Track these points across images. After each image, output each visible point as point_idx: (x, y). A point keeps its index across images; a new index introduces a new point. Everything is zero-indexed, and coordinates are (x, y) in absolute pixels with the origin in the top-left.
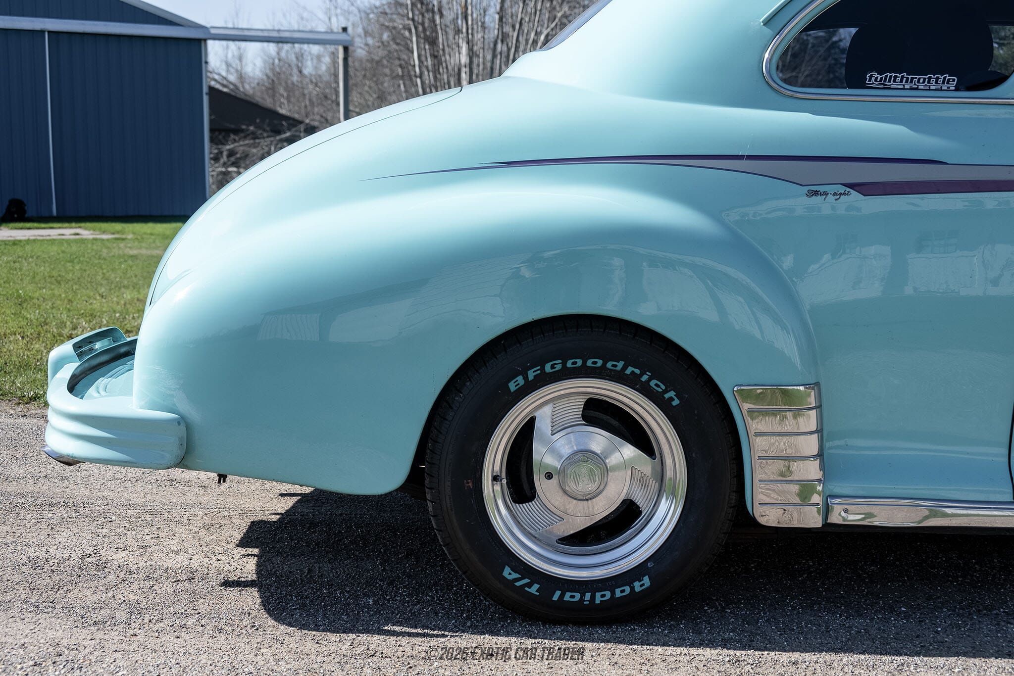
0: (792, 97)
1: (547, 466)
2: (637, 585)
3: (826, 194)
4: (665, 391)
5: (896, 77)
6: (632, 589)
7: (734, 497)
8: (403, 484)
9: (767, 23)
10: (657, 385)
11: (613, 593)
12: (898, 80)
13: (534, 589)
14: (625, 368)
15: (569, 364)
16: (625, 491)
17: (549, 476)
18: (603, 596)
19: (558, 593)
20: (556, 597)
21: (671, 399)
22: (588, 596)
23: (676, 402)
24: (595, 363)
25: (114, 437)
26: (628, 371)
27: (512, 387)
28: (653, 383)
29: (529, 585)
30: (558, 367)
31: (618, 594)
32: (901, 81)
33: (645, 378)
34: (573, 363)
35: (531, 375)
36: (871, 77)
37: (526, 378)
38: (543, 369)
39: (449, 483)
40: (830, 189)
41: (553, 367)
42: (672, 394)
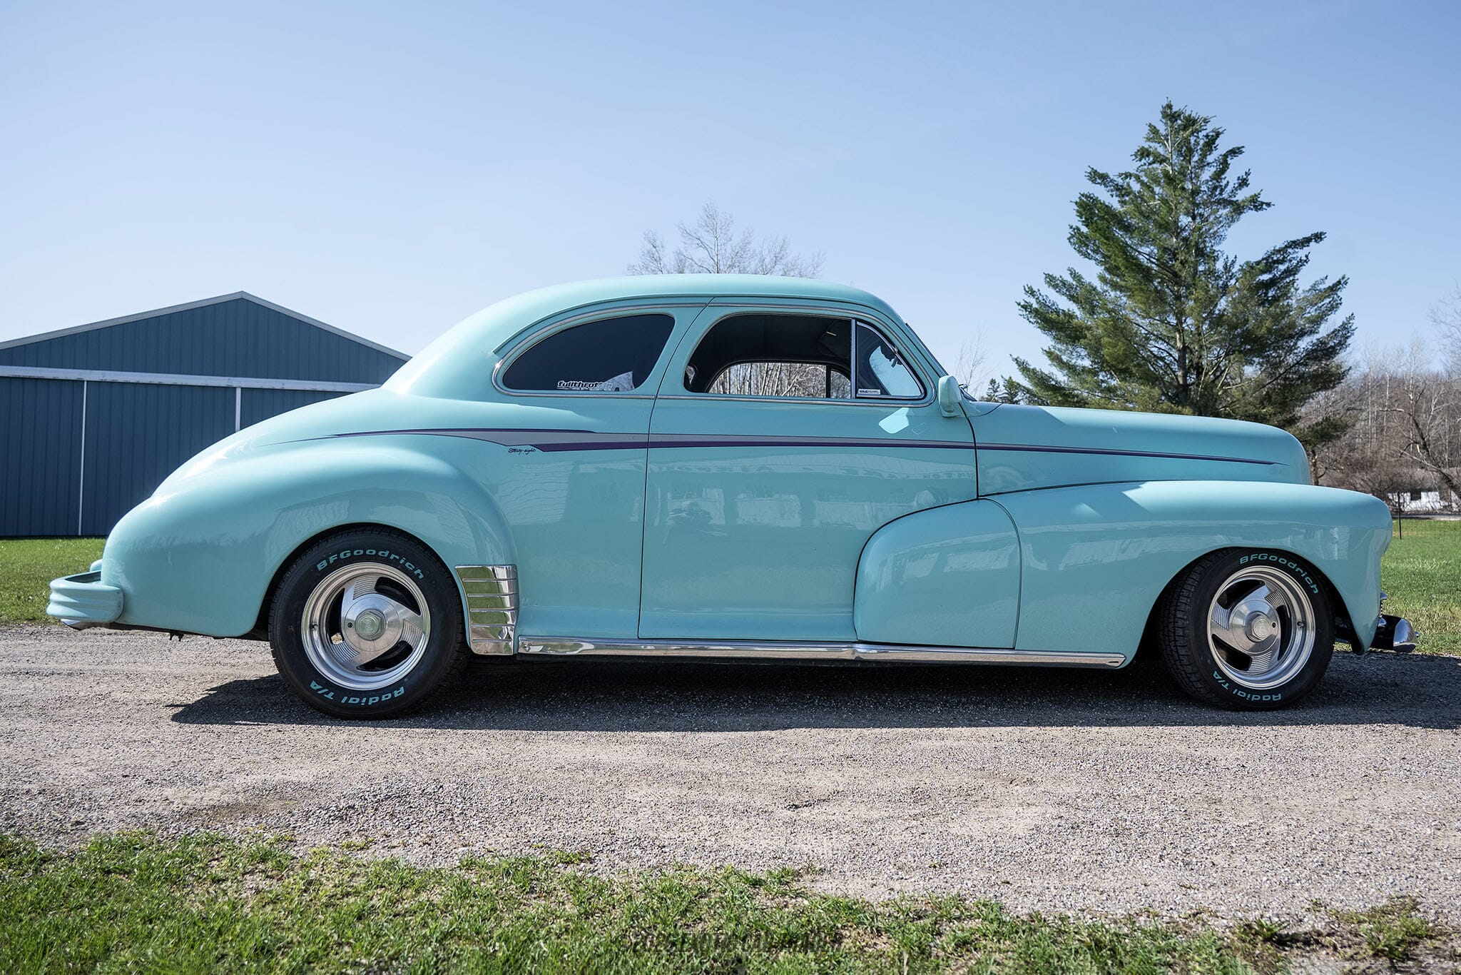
0: (508, 395)
1: (349, 620)
2: (396, 692)
3: (520, 451)
4: (415, 570)
5: (575, 384)
6: (393, 695)
7: (460, 636)
8: (253, 629)
9: (496, 352)
10: (410, 566)
11: (380, 698)
12: (577, 385)
13: (330, 696)
14: (390, 555)
15: (355, 553)
16: (399, 636)
17: (350, 625)
18: (374, 700)
19: (346, 698)
20: (343, 701)
21: (419, 574)
22: (364, 700)
23: (421, 576)
24: (371, 552)
25: (75, 601)
26: (392, 558)
27: (320, 567)
28: (407, 564)
29: (327, 693)
30: (349, 555)
31: (384, 698)
32: (579, 386)
33: (402, 562)
34: (358, 553)
35: (332, 559)
36: (560, 383)
37: (328, 562)
38: (338, 556)
39: (278, 628)
40: (524, 448)
41: (345, 555)
42: (419, 571)
